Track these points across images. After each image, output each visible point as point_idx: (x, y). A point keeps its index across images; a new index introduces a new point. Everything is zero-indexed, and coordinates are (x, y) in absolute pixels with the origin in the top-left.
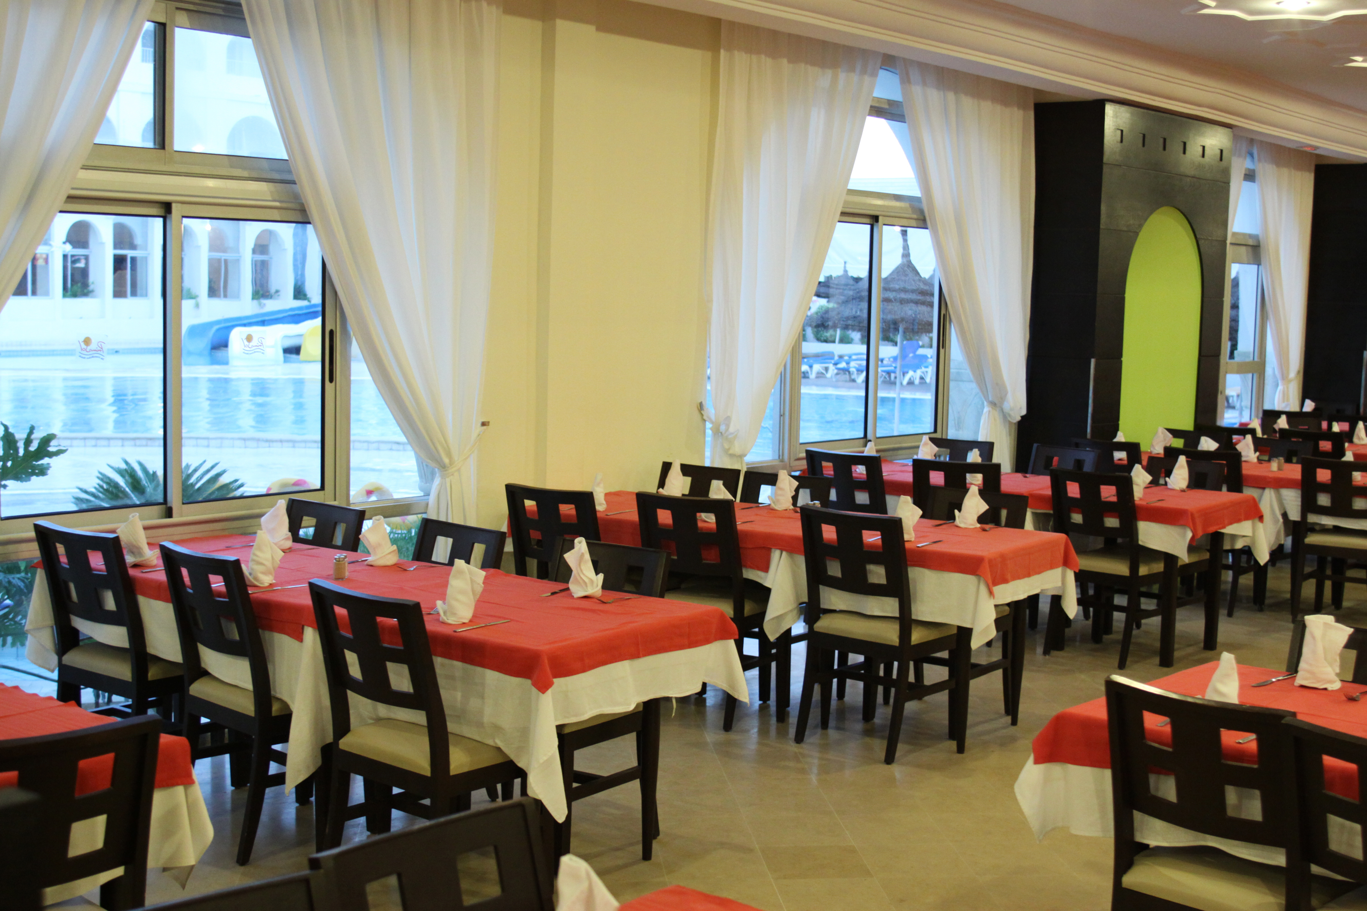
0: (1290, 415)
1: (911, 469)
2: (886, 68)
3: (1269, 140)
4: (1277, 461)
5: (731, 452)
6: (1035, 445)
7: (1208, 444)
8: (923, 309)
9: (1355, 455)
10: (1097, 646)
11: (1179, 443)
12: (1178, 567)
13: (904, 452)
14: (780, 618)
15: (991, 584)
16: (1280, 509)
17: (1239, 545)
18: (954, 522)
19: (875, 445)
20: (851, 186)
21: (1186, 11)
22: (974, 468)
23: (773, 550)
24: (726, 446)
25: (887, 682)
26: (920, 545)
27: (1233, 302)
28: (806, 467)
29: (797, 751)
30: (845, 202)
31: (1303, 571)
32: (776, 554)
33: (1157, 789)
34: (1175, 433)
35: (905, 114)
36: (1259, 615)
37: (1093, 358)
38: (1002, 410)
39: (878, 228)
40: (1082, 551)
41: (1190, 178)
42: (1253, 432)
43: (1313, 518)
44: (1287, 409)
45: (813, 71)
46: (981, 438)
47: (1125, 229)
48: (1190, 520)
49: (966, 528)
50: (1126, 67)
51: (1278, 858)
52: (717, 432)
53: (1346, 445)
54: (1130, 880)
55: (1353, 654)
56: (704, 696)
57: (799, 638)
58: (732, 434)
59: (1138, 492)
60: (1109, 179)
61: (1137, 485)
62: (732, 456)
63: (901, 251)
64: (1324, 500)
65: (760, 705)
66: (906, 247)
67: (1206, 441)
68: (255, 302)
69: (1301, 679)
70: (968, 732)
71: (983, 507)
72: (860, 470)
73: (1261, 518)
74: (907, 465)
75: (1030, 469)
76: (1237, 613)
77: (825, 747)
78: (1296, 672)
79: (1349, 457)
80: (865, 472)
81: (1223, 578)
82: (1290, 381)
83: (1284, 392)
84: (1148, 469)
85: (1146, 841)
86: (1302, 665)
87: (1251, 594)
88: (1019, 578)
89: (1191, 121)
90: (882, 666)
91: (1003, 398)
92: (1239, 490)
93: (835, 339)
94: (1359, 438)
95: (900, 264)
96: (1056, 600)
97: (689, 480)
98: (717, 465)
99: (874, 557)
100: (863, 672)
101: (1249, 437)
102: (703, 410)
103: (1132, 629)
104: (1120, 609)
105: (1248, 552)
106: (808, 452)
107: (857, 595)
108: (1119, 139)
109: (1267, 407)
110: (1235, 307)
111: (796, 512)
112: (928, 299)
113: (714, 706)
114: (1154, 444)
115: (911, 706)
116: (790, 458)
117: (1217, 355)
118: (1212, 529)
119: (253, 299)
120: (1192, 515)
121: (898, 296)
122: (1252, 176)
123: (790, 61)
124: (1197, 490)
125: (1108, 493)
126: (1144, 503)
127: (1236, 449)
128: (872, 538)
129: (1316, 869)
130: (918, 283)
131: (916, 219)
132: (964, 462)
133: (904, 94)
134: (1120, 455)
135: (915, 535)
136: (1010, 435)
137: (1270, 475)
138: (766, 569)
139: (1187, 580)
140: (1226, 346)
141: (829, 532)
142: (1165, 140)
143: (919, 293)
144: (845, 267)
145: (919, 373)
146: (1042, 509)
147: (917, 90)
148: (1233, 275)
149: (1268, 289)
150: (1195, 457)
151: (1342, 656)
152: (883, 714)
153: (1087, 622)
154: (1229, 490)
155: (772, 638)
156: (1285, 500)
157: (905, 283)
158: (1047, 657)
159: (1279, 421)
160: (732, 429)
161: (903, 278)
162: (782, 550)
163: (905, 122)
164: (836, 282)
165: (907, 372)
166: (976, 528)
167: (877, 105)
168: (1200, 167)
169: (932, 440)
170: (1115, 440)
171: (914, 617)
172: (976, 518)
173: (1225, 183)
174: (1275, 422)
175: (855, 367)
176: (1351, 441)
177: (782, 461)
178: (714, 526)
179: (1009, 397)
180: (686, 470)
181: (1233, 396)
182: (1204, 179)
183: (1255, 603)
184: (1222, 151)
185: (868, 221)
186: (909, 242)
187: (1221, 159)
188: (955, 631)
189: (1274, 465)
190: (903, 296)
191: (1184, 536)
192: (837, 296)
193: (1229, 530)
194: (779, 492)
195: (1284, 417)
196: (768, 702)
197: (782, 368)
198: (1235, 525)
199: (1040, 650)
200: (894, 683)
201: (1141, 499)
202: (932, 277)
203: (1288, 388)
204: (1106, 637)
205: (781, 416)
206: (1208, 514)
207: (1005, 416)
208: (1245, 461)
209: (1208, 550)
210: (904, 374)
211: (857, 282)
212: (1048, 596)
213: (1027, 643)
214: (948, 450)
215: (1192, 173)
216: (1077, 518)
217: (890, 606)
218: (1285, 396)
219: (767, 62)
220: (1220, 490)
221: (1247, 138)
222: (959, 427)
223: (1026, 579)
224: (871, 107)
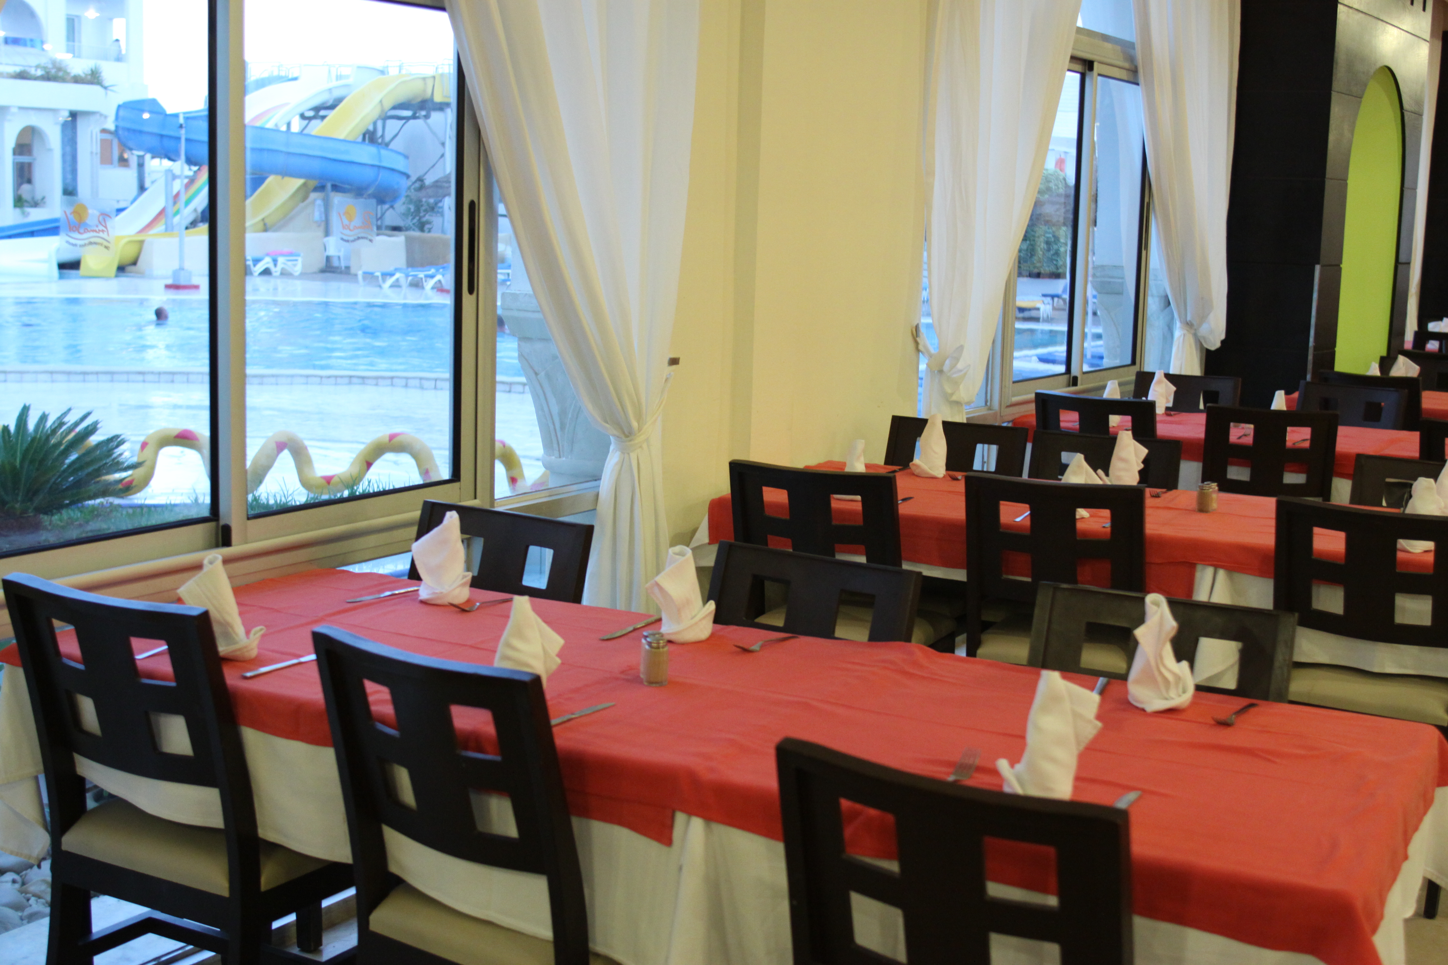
19: (1081, 384)
23: (1199, 567)
24: (949, 390)
32: (1205, 573)
37: (1318, 264)
38: (1196, 333)
39: (1092, 79)
52: (936, 369)
58: (959, 372)
68: (18, 210)
99: (1414, 581)
102: (919, 336)
116: (1001, 405)
119: (15, 206)
131: (1128, 71)
162: (1216, 567)
177: (991, 408)
185: (1080, 67)
207: (1199, 341)
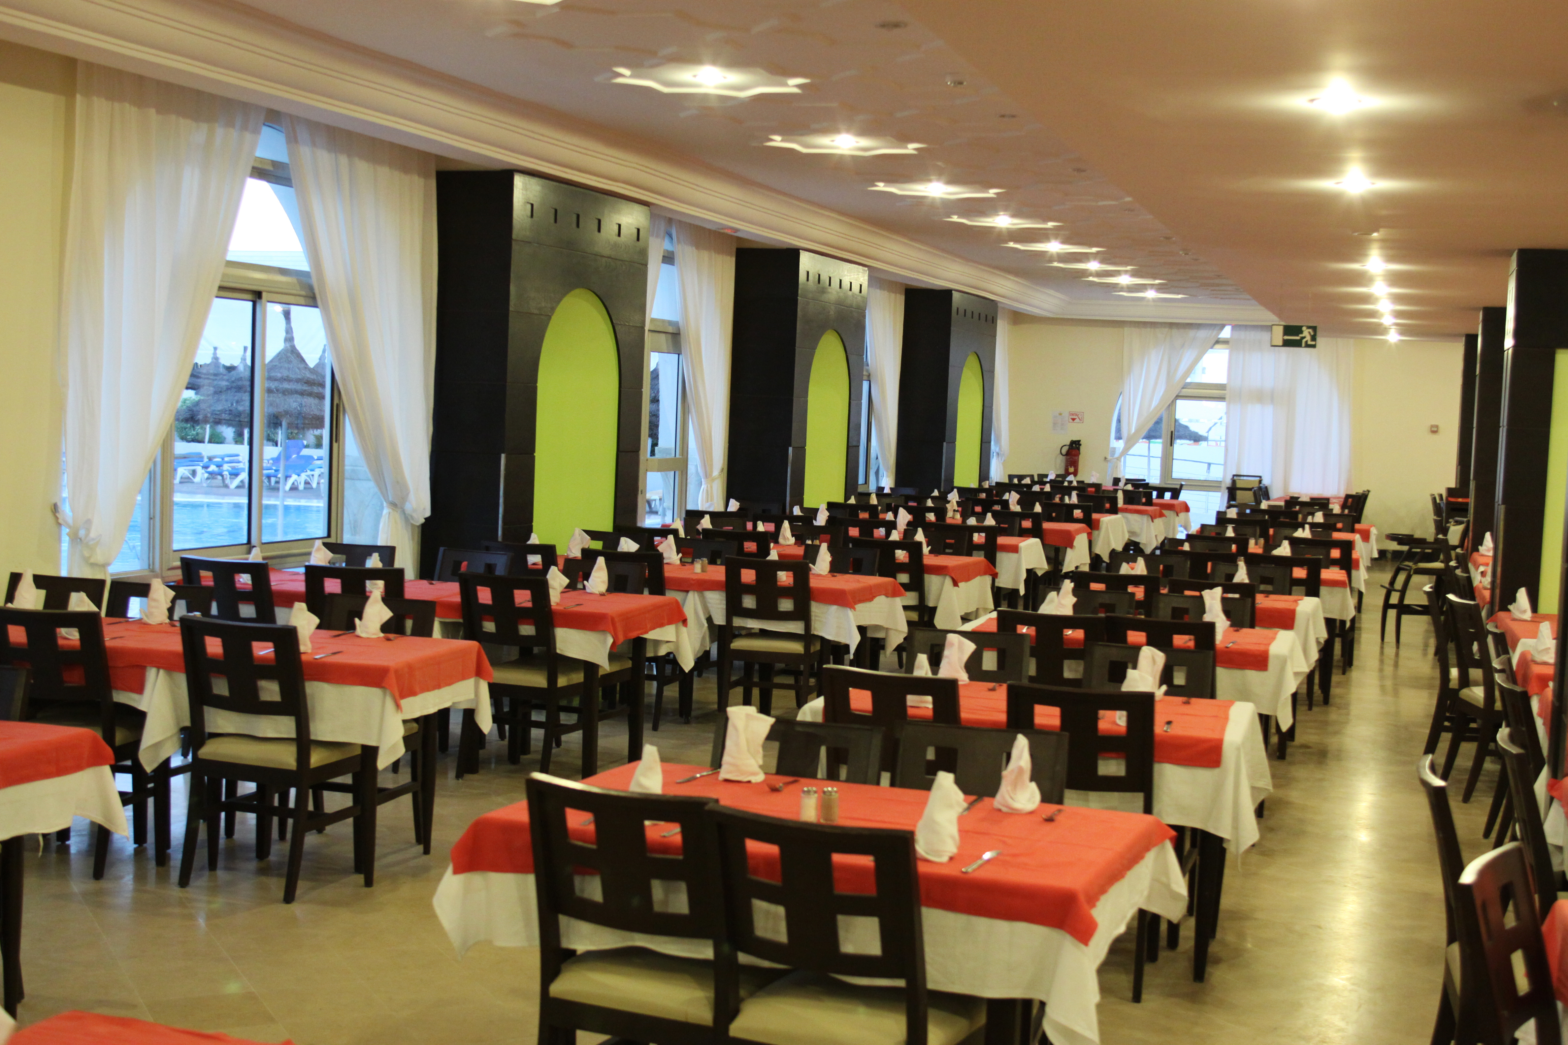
0: (714, 515)
1: (303, 578)
2: (270, 125)
3: (688, 220)
4: (701, 562)
5: (92, 560)
6: (442, 549)
7: (628, 545)
8: (311, 401)
9: (780, 555)
10: (513, 767)
11: (598, 545)
12: (599, 677)
13: (293, 559)
14: (157, 746)
15: (398, 697)
16: (704, 613)
17: (662, 652)
18: (354, 632)
19: (262, 552)
20: (230, 257)
21: (599, 79)
22: (374, 574)
23: (148, 668)
24: (86, 554)
25: (283, 812)
26: (317, 657)
27: (653, 395)
28: (181, 577)
29: (181, 895)
30: (224, 275)
31: (730, 679)
32: (151, 674)
33: (582, 891)
34: (594, 535)
35: (292, 178)
36: (686, 728)
37: (503, 453)
38: (403, 512)
39: (261, 306)
40: (497, 663)
41: (606, 259)
42: (675, 532)
43: (738, 622)
44: (711, 510)
45: (185, 124)
46: (380, 543)
47: (536, 312)
48: (611, 624)
49: (368, 638)
50: (536, 136)
51: (705, 951)
52: (75, 539)
53: (772, 545)
54: (558, 988)
55: (776, 745)
56: (67, 843)
57: (178, 771)
58: (93, 539)
59: (555, 597)
60: (519, 257)
61: (554, 588)
62: (94, 565)
63: (283, 334)
64: (749, 602)
65: (135, 850)
66: (289, 331)
67: (626, 542)
69: (724, 774)
70: (377, 864)
71: (386, 614)
72: (244, 580)
73: (685, 622)
74: (297, 574)
75: (436, 576)
76: (661, 727)
77: (214, 889)
78: (720, 766)
79: (773, 556)
80: (250, 582)
81: (646, 691)
82: (713, 480)
83: (707, 491)
84: (565, 572)
85: (572, 946)
86: (726, 758)
87: (677, 706)
88: (428, 690)
89: (606, 197)
90: (277, 796)
91: (404, 498)
92: (662, 593)
93: (204, 438)
94: (785, 538)
95: (283, 349)
96: (469, 715)
97: (42, 593)
98: (76, 574)
99: (266, 671)
100: (255, 803)
101: (671, 537)
102: (58, 512)
103: (551, 748)
104: (538, 725)
105: (671, 660)
106: (183, 560)
107: (247, 715)
108: (529, 214)
109: (690, 507)
110: (655, 400)
111: (174, 626)
112: (316, 389)
113: (79, 852)
114: (571, 547)
115: (311, 839)
116: (161, 569)
117: (635, 450)
118: (634, 635)
120: (613, 619)
121: (281, 386)
122: (670, 258)
123: (158, 112)
124: (616, 594)
125: (523, 598)
126: (560, 608)
127: (658, 551)
128: (263, 650)
129: (743, 958)
130: (303, 371)
131: (304, 296)
132: (363, 568)
133: (291, 154)
134: (534, 559)
135: (313, 646)
136: (413, 539)
137: (694, 577)
138: (139, 689)
139: (609, 693)
140: (646, 442)
141: (214, 646)
142: (578, 216)
143: (305, 383)
144: (215, 354)
145: (303, 477)
146: (453, 618)
147: (305, 151)
148: (652, 367)
149: (689, 380)
150: (614, 558)
151: (764, 747)
152: (279, 850)
153: (502, 742)
154: (651, 593)
155: (149, 768)
156: (710, 603)
157: (289, 371)
158: (460, 781)
159: (703, 521)
160: (93, 534)
161: (286, 365)
162: (159, 668)
163: (291, 187)
164: (204, 371)
165: (290, 477)
166: (378, 638)
167: (260, 166)
168: (616, 246)
169: (325, 544)
170: (529, 543)
171: (313, 737)
172: (378, 626)
173: (642, 264)
174: (699, 523)
175: (227, 470)
176: (776, 542)
177: (153, 571)
178: (78, 643)
179: (412, 496)
180: (40, 581)
181: (655, 500)
182: (620, 260)
183: (681, 715)
184: (638, 230)
185: (249, 297)
186: (293, 325)
187: (638, 239)
188: (358, 751)
189: (698, 567)
190: (286, 385)
191: (605, 642)
192: (205, 387)
193: (651, 635)
194: (153, 604)
195: (707, 517)
196: (145, 845)
197: (151, 464)
198: (658, 630)
199: (452, 774)
200: (291, 813)
201: (558, 604)
202: (321, 364)
203: (711, 487)
204: (524, 758)
205: (150, 519)
206: (628, 618)
207: (407, 518)
208: (667, 564)
209: (630, 659)
210: (287, 477)
211: (230, 372)
212: (460, 710)
213: (438, 767)
214: (344, 557)
215: (607, 252)
216: (489, 627)
217: (285, 726)
218: (709, 496)
219: (131, 111)
220: (642, 593)
221: (666, 217)
222: (355, 530)
223: (436, 691)
224: (254, 168)
